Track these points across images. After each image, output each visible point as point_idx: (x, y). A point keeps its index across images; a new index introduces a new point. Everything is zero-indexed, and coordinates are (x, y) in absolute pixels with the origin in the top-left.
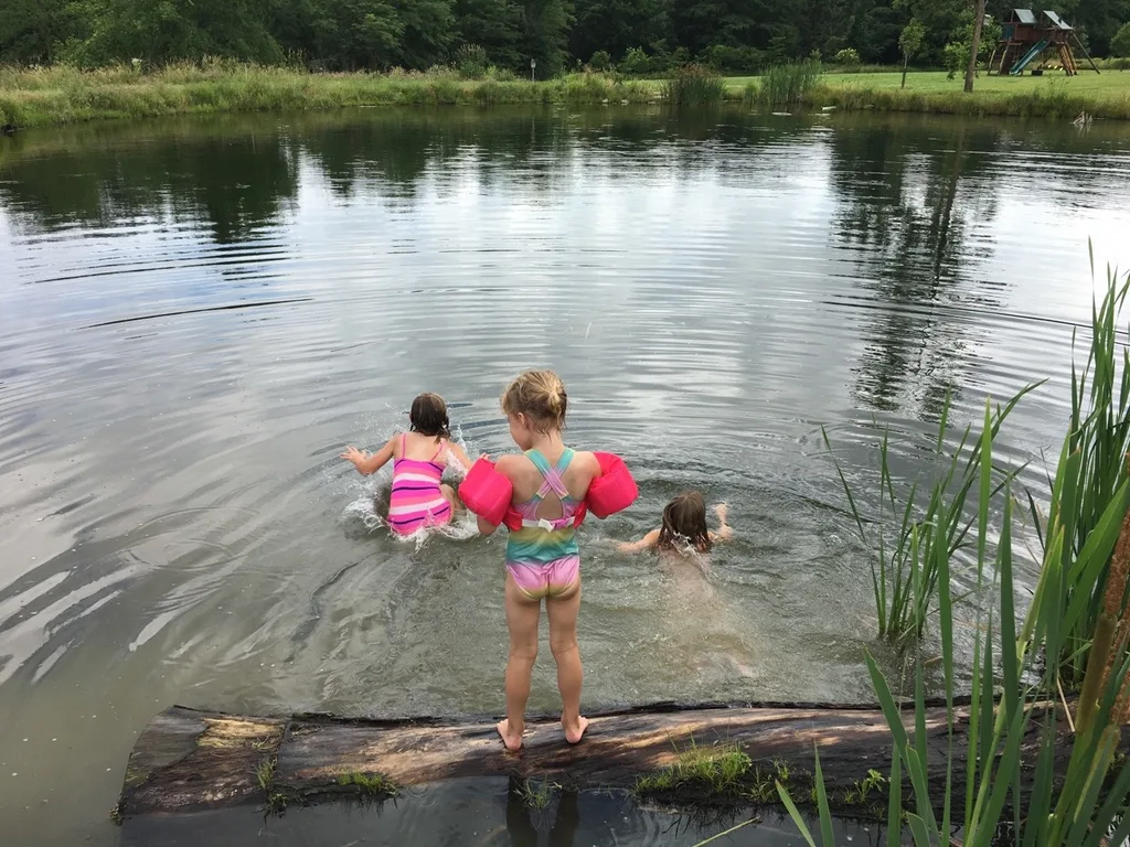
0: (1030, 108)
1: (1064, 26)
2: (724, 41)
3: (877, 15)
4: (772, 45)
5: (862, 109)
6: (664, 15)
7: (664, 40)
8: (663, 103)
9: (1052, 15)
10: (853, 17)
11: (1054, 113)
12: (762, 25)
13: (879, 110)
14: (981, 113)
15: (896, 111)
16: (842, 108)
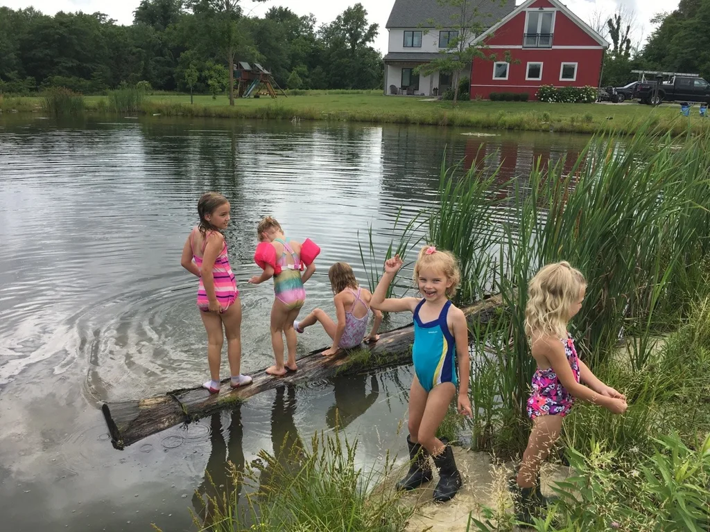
0: (268, 114)
1: (266, 72)
2: (60, 73)
3: (157, 62)
4: (93, 77)
5: (177, 115)
6: (12, 55)
7: (17, 72)
8: (43, 112)
9: (258, 65)
10: (143, 62)
11: (280, 117)
12: (85, 65)
13: (187, 116)
14: (244, 117)
15: (197, 116)
16: (164, 115)
